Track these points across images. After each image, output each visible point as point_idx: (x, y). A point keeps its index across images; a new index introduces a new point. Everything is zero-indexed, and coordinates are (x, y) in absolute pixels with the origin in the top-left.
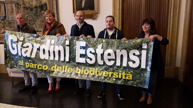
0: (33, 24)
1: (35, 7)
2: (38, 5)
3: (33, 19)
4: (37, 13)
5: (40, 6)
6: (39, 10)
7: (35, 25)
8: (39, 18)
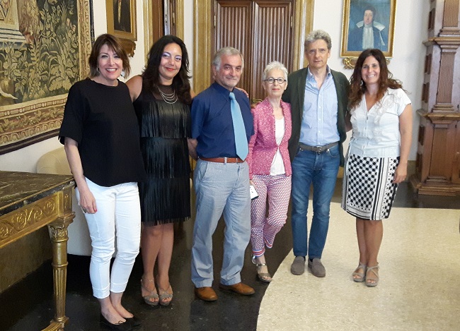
0: (53, 62)
3: (53, 44)
4: (60, 24)
6: (64, 13)
7: (57, 68)
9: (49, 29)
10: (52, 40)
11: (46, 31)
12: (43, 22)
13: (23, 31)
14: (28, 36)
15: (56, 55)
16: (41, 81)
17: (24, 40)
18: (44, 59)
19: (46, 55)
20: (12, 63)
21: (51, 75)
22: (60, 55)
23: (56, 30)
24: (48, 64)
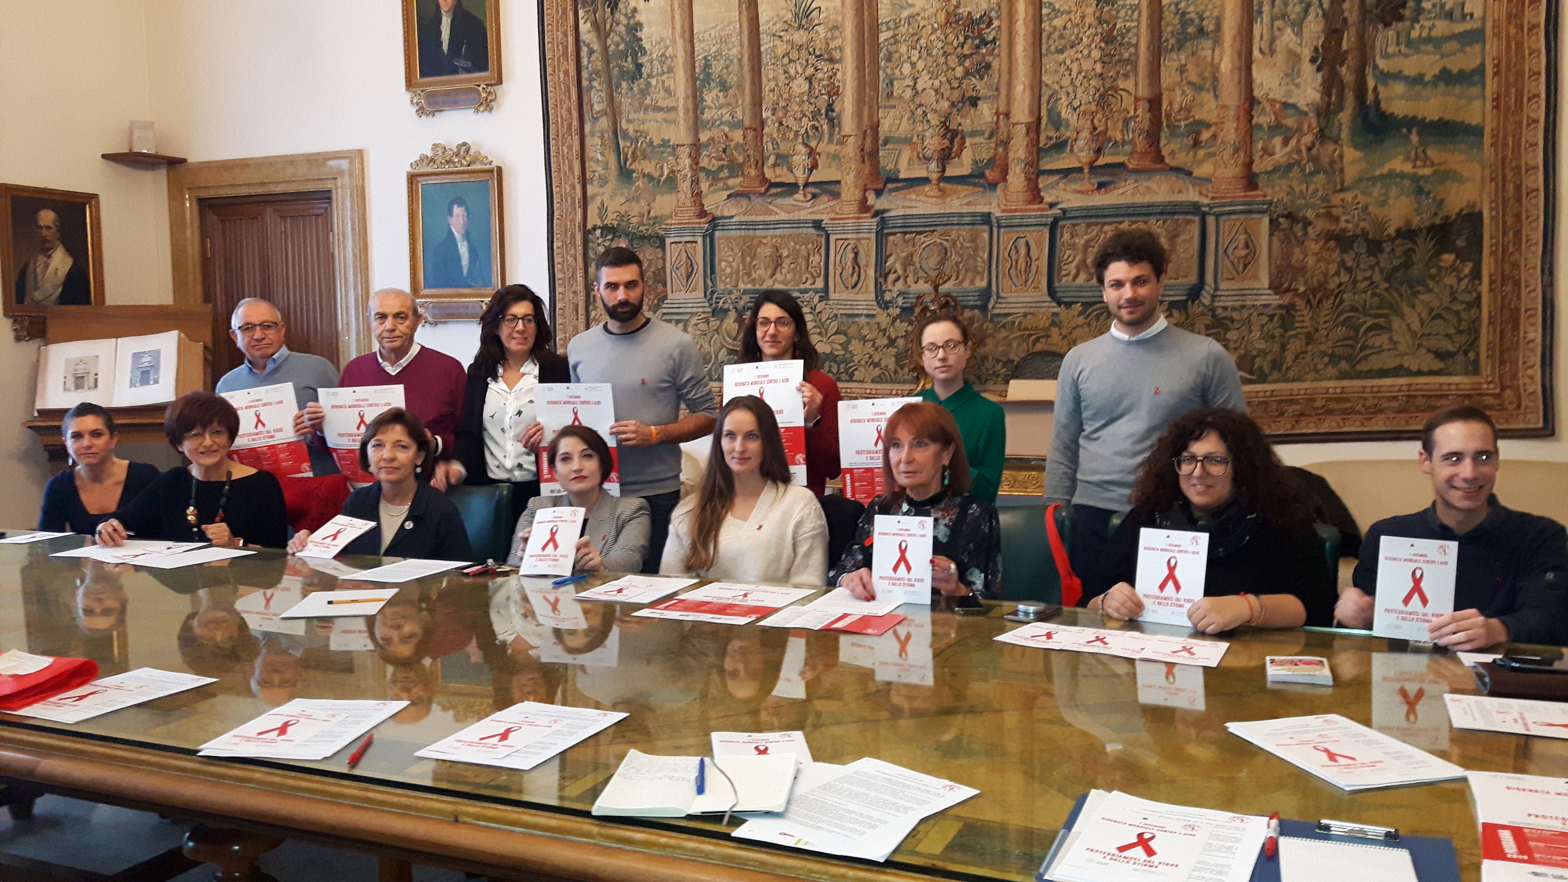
9: (1365, 279)
10: (1373, 295)
11: (1355, 282)
12: (1349, 270)
13: (1275, 287)
14: (1289, 295)
15: (1386, 316)
16: (1332, 356)
17: (1274, 300)
18: (1343, 323)
19: (1349, 318)
20: (1251, 332)
21: (1364, 348)
22: (1402, 315)
23: (1389, 277)
24: (1357, 331)
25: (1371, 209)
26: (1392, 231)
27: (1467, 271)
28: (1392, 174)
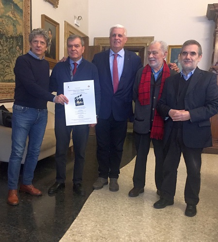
0: (7, 66)
1: (11, 36)
2: (14, 34)
3: (7, 57)
4: (12, 47)
5: (16, 37)
6: (15, 43)
7: (9, 69)
8: (14, 57)
9: (6, 50)
10: (7, 55)
11: (3, 50)
15: (9, 63)
18: (1, 63)
19: (3, 62)
21: (6, 72)
22: (12, 63)
23: (9, 50)
24: (4, 66)
25: (6, 26)
26: (9, 35)
27: (21, 52)
28: (9, 17)
